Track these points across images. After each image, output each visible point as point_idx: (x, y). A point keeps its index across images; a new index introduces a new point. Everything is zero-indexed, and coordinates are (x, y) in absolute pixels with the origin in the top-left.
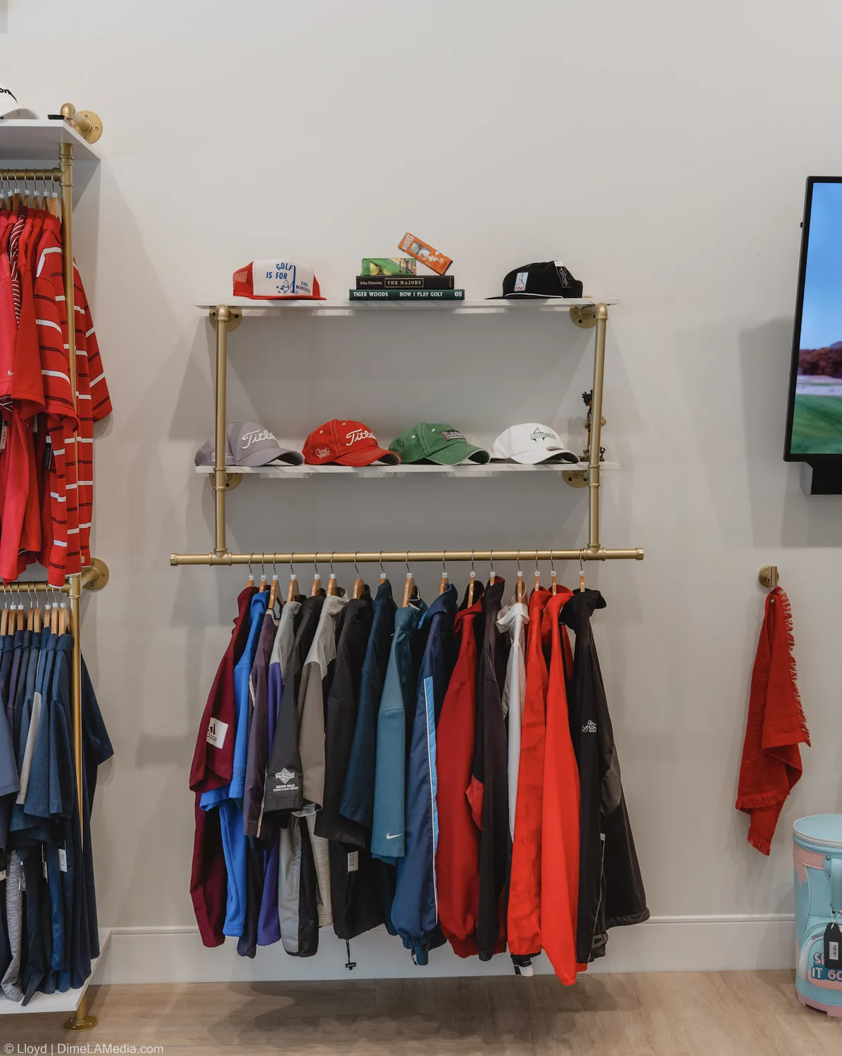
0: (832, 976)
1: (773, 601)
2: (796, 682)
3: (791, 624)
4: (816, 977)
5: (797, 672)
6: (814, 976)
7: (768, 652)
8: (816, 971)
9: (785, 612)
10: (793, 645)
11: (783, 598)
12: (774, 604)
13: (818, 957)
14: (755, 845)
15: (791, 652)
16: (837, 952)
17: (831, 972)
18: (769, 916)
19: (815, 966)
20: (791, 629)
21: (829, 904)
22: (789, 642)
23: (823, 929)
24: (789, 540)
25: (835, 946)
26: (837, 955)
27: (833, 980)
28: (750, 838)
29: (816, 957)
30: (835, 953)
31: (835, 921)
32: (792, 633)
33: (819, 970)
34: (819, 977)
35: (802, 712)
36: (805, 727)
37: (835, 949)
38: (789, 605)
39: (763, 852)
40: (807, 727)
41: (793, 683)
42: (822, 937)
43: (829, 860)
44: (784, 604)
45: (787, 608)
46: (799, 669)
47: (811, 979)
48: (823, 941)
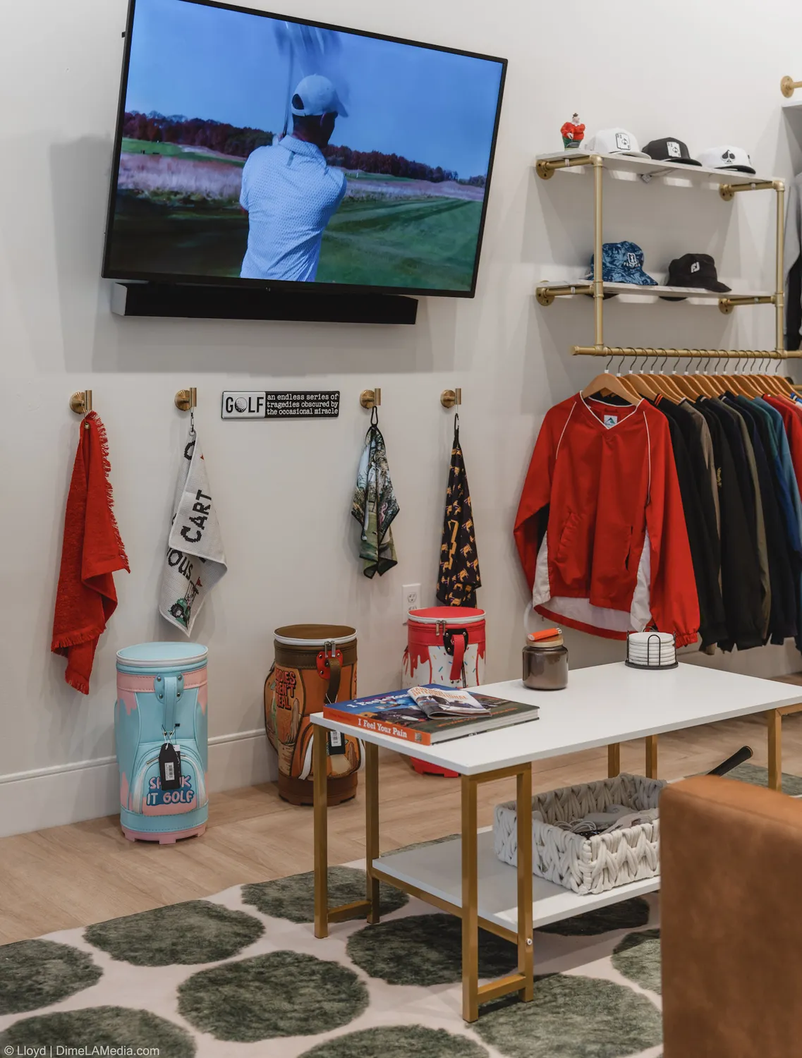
0: (167, 799)
1: (87, 426)
2: (112, 509)
3: (107, 449)
4: (151, 804)
5: (114, 498)
6: (149, 803)
7: (85, 479)
8: (152, 797)
9: (101, 437)
10: (109, 470)
11: (98, 423)
12: (89, 430)
13: (153, 782)
14: (75, 686)
15: (107, 478)
16: (173, 772)
17: (167, 794)
18: (84, 762)
19: (151, 791)
20: (107, 454)
21: (160, 727)
22: (105, 467)
23: (158, 752)
24: (99, 366)
25: (170, 766)
26: (173, 776)
27: (168, 804)
28: (68, 678)
29: (151, 783)
30: (171, 774)
31: (168, 742)
32: (108, 458)
33: (154, 795)
34: (154, 803)
35: (120, 539)
36: (124, 554)
37: (170, 770)
38: (104, 429)
39: (82, 692)
40: (126, 554)
41: (110, 510)
42: (157, 760)
43: (159, 680)
44: (99, 429)
45: (102, 433)
46: (116, 495)
47: (146, 808)
48: (158, 765)
